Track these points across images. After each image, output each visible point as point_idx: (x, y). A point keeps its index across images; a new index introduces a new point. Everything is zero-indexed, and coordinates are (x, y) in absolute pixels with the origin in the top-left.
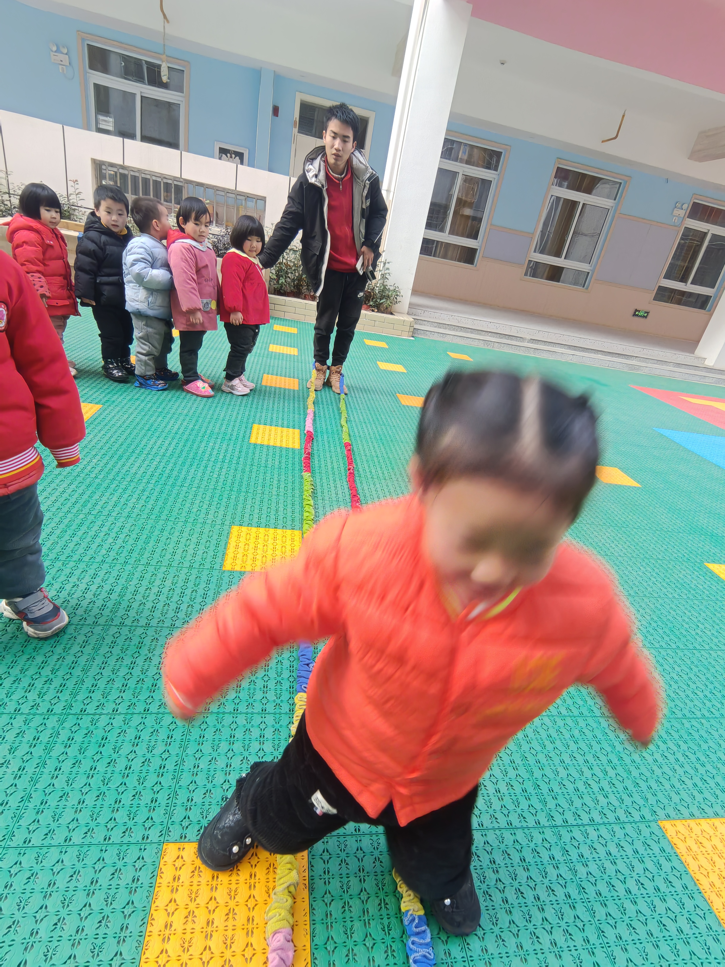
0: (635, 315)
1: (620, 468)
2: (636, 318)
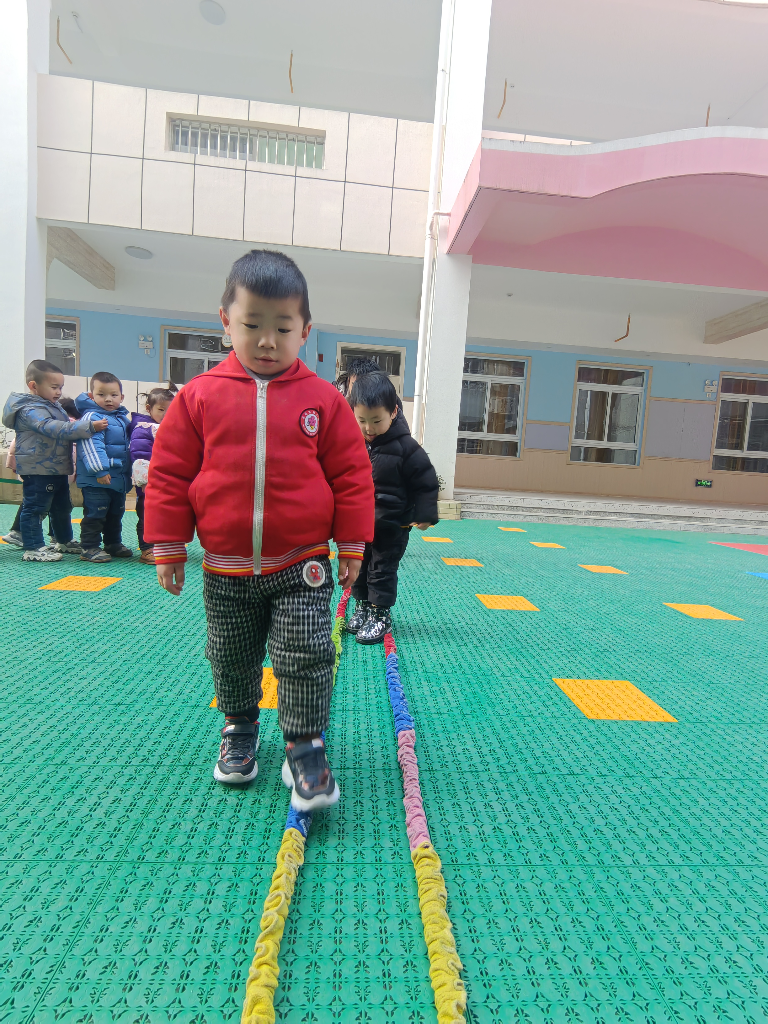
0: (697, 485)
1: (711, 605)
2: (699, 488)
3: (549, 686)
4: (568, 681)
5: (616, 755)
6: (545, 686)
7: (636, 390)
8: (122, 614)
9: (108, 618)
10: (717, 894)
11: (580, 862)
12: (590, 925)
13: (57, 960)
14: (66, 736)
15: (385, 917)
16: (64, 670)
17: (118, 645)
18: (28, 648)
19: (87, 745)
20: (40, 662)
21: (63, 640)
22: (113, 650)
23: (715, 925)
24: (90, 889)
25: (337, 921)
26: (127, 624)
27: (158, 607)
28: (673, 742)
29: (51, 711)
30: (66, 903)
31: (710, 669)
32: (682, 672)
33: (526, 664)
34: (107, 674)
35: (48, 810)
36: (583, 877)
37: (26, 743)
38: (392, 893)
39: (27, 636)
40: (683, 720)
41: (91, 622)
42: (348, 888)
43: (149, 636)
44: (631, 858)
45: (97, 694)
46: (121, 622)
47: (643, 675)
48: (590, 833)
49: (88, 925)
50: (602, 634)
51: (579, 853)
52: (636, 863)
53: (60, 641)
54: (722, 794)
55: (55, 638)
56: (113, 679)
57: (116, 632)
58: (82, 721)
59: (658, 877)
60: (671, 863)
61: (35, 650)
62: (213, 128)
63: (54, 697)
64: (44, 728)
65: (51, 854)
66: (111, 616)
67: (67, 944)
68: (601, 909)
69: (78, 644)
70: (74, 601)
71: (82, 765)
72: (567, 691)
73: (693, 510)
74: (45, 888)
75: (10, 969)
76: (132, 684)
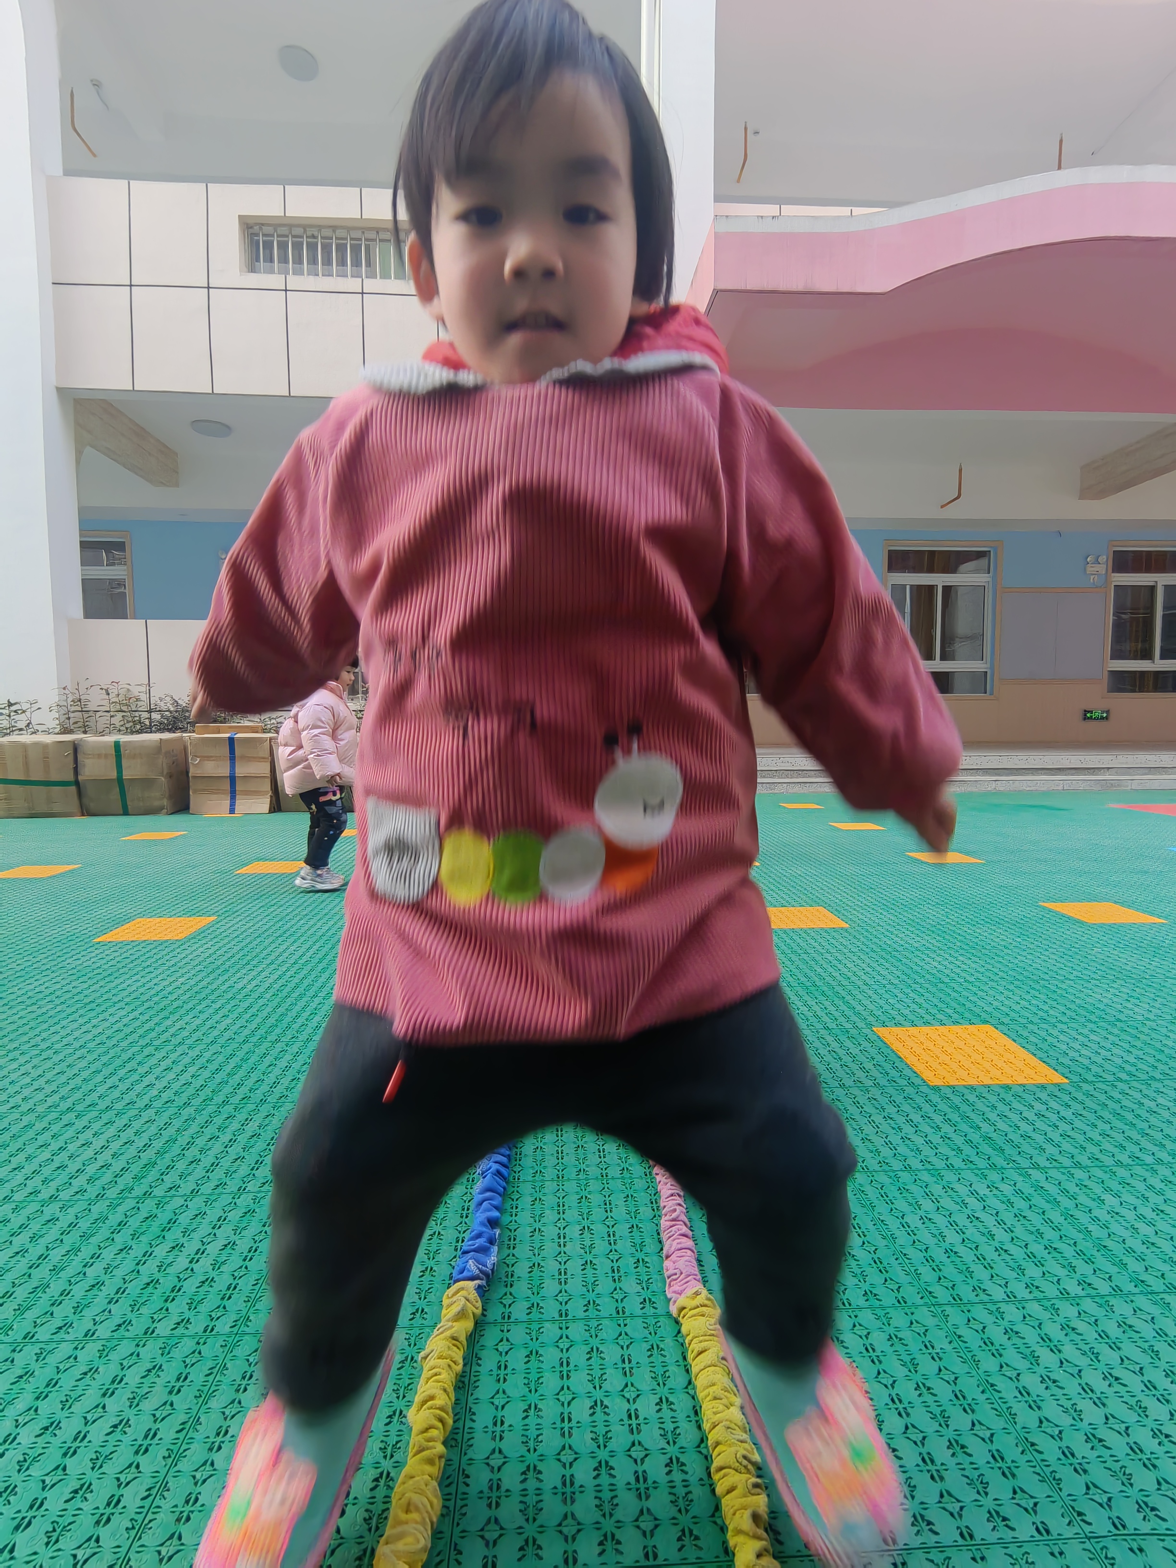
0: (1085, 718)
2: (1090, 723)
3: (868, 1040)
4: (895, 1029)
5: (975, 1137)
6: (861, 1040)
7: (981, 579)
8: (219, 972)
9: (199, 978)
10: (1136, 1336)
11: (926, 1300)
12: (944, 1392)
13: (156, 1480)
14: (150, 1154)
15: (634, 1395)
16: (139, 1058)
17: (217, 1018)
18: (84, 1029)
19: (181, 1166)
20: (102, 1049)
21: (136, 1013)
22: (209, 1024)
23: (1135, 1383)
24: (197, 1375)
25: (563, 1404)
26: (227, 984)
27: (272, 957)
28: (1062, 1114)
29: (124, 1120)
30: (165, 1397)
31: (1115, 999)
32: (1073, 1006)
33: (832, 1009)
34: (203, 1060)
35: (128, 1265)
36: (930, 1322)
37: (91, 1170)
38: (645, 1360)
39: (81, 1012)
40: (1076, 1079)
41: (174, 985)
42: (578, 1356)
43: (261, 1002)
44: (1002, 1290)
45: (191, 1090)
46: (219, 982)
47: (1012, 1014)
48: (938, 1254)
49: (198, 1427)
50: (947, 956)
51: (923, 1285)
52: (1011, 1297)
53: (131, 1016)
54: (1141, 1187)
55: (123, 1012)
56: (212, 1067)
57: (212, 997)
58: (171, 1130)
59: (1045, 1316)
60: (1064, 1294)
61: (95, 1031)
62: (309, 233)
63: (127, 1098)
64: (115, 1146)
65: (137, 1328)
66: (204, 974)
67: (169, 1456)
68: (959, 1368)
69: (156, 1020)
70: (147, 955)
71: (174, 1196)
72: (896, 1046)
73: (1082, 758)
74: (132, 1377)
75: (88, 1495)
76: (242, 1073)
